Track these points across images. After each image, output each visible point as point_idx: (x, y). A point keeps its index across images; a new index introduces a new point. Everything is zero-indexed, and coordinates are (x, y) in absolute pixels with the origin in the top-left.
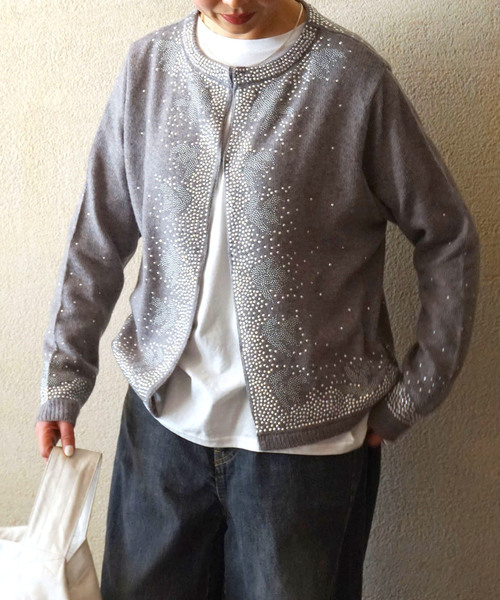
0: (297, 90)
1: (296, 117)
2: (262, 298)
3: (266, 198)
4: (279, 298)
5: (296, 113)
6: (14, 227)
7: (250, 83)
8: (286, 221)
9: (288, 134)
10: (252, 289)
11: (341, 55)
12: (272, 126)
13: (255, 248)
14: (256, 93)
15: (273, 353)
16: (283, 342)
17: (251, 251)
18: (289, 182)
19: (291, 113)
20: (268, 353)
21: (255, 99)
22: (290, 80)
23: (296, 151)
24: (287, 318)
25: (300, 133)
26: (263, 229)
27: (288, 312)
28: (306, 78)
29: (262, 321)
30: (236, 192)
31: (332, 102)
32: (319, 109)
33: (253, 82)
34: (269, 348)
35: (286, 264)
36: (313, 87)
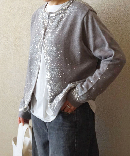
0: (64, 18)
1: (62, 26)
2: (51, 77)
3: (53, 48)
4: (56, 77)
5: (62, 24)
6: (11, 61)
7: (53, 17)
8: (58, 55)
9: (60, 30)
10: (49, 74)
11: (76, 7)
12: (56, 28)
13: (50, 62)
14: (54, 19)
15: (53, 93)
16: (57, 90)
17: (49, 63)
18: (59, 44)
19: (61, 24)
20: (52, 92)
21: (54, 21)
22: (62, 15)
23: (62, 35)
24: (58, 83)
25: (63, 30)
26: (52, 57)
27: (58, 81)
28: (67, 14)
29: (51, 83)
30: (46, 47)
31: (73, 21)
32: (69, 23)
33: (53, 16)
34: (53, 91)
35: (58, 67)
36: (68, 17)
